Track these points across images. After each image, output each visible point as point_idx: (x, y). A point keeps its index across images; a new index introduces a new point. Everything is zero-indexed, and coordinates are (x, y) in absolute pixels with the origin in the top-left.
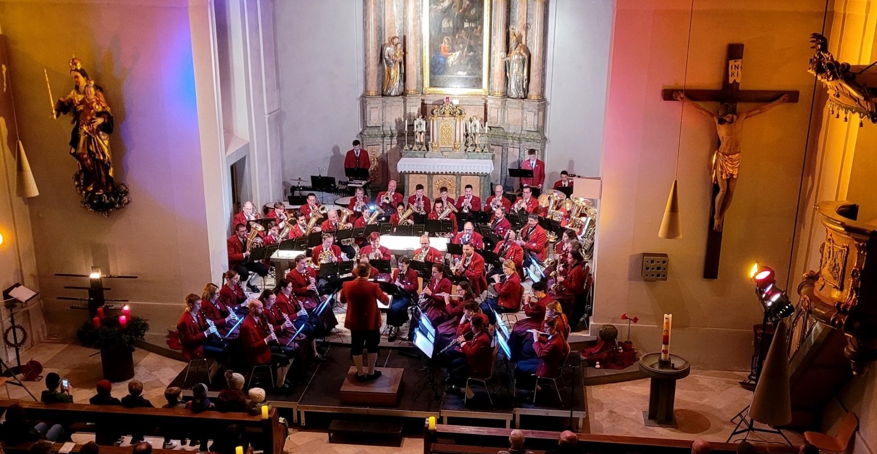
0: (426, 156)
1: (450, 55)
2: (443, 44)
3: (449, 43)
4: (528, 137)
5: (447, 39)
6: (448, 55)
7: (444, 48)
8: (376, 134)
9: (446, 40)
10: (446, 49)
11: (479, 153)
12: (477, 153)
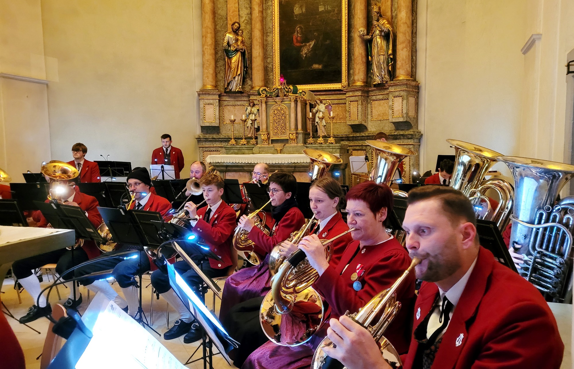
0: (254, 152)
1: (304, 46)
2: (296, 33)
3: (302, 31)
5: (300, 28)
6: (301, 47)
7: (297, 39)
9: (298, 29)
10: (299, 38)
11: (322, 145)
12: (319, 145)
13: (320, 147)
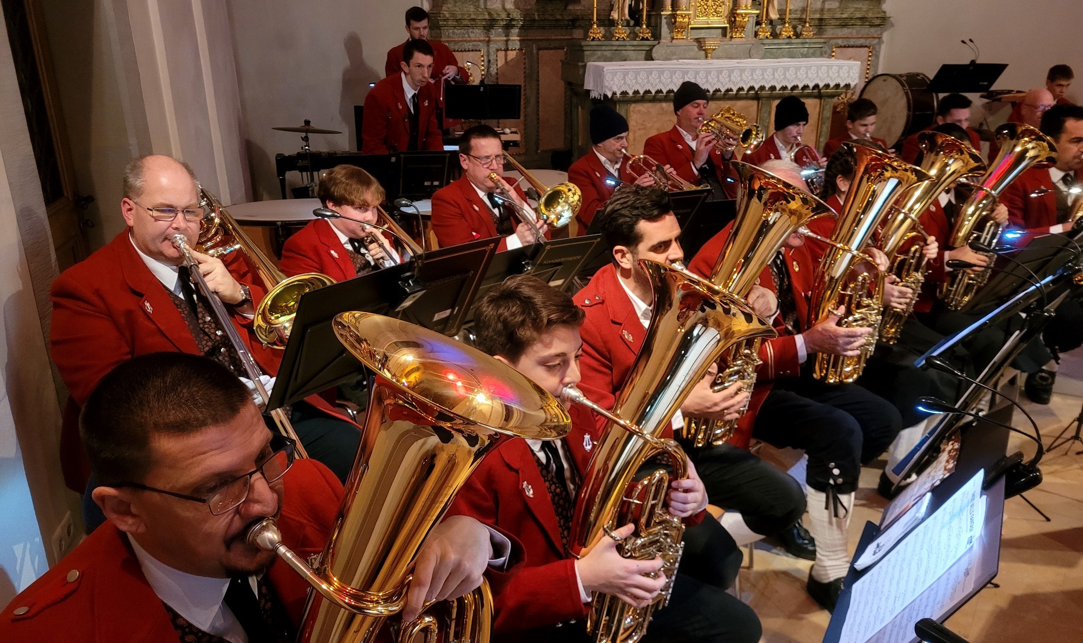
0: (654, 55)
4: (844, 16)
8: (473, 17)
11: (793, 41)
12: (787, 41)
13: (787, 44)
